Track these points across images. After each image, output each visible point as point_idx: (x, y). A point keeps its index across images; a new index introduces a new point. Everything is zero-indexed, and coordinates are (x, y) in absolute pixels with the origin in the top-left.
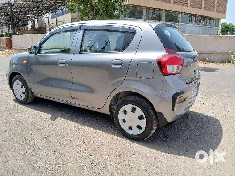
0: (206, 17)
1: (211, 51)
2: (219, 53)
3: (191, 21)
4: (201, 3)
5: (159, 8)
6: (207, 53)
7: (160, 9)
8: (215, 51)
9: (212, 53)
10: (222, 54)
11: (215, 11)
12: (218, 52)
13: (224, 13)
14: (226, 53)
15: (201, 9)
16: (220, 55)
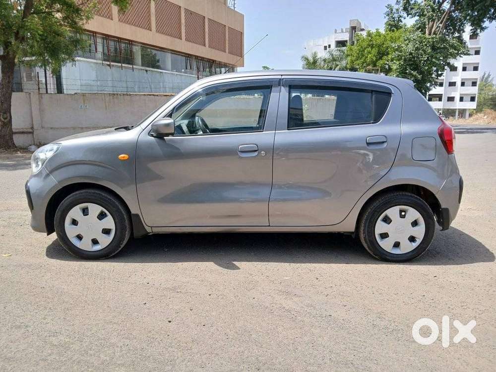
0: (214, 61)
3: (190, 68)
4: (204, 35)
5: (129, 39)
7: (132, 41)
11: (227, 51)
13: (241, 55)
15: (204, 45)
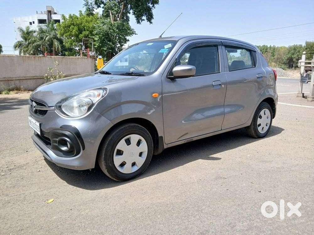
1: (22, 76)
2: (31, 78)
6: (18, 80)
8: (27, 76)
9: (24, 78)
10: (35, 79)
12: (29, 77)
14: (39, 77)
16: (32, 80)
